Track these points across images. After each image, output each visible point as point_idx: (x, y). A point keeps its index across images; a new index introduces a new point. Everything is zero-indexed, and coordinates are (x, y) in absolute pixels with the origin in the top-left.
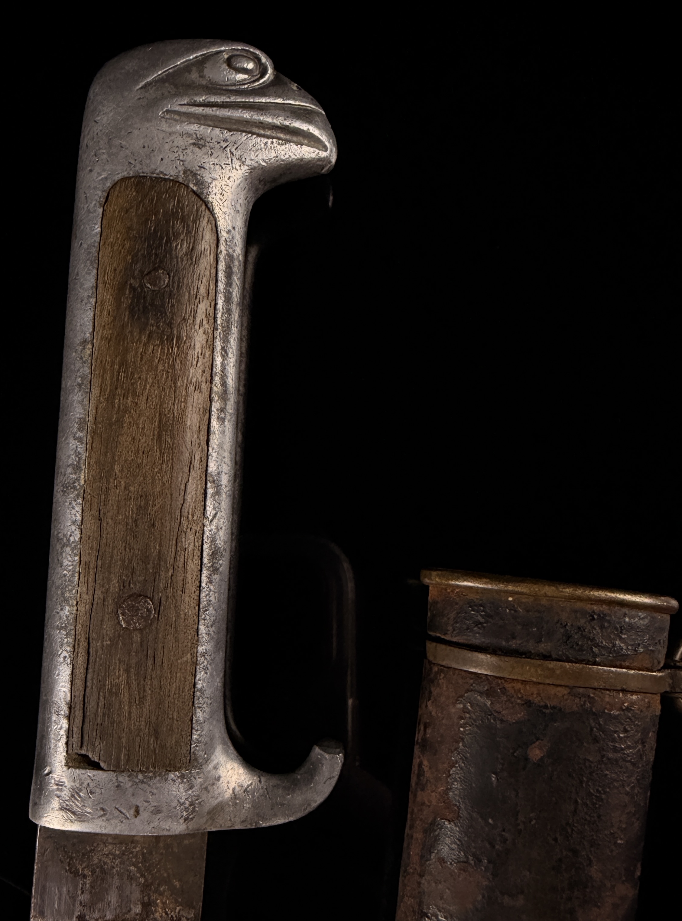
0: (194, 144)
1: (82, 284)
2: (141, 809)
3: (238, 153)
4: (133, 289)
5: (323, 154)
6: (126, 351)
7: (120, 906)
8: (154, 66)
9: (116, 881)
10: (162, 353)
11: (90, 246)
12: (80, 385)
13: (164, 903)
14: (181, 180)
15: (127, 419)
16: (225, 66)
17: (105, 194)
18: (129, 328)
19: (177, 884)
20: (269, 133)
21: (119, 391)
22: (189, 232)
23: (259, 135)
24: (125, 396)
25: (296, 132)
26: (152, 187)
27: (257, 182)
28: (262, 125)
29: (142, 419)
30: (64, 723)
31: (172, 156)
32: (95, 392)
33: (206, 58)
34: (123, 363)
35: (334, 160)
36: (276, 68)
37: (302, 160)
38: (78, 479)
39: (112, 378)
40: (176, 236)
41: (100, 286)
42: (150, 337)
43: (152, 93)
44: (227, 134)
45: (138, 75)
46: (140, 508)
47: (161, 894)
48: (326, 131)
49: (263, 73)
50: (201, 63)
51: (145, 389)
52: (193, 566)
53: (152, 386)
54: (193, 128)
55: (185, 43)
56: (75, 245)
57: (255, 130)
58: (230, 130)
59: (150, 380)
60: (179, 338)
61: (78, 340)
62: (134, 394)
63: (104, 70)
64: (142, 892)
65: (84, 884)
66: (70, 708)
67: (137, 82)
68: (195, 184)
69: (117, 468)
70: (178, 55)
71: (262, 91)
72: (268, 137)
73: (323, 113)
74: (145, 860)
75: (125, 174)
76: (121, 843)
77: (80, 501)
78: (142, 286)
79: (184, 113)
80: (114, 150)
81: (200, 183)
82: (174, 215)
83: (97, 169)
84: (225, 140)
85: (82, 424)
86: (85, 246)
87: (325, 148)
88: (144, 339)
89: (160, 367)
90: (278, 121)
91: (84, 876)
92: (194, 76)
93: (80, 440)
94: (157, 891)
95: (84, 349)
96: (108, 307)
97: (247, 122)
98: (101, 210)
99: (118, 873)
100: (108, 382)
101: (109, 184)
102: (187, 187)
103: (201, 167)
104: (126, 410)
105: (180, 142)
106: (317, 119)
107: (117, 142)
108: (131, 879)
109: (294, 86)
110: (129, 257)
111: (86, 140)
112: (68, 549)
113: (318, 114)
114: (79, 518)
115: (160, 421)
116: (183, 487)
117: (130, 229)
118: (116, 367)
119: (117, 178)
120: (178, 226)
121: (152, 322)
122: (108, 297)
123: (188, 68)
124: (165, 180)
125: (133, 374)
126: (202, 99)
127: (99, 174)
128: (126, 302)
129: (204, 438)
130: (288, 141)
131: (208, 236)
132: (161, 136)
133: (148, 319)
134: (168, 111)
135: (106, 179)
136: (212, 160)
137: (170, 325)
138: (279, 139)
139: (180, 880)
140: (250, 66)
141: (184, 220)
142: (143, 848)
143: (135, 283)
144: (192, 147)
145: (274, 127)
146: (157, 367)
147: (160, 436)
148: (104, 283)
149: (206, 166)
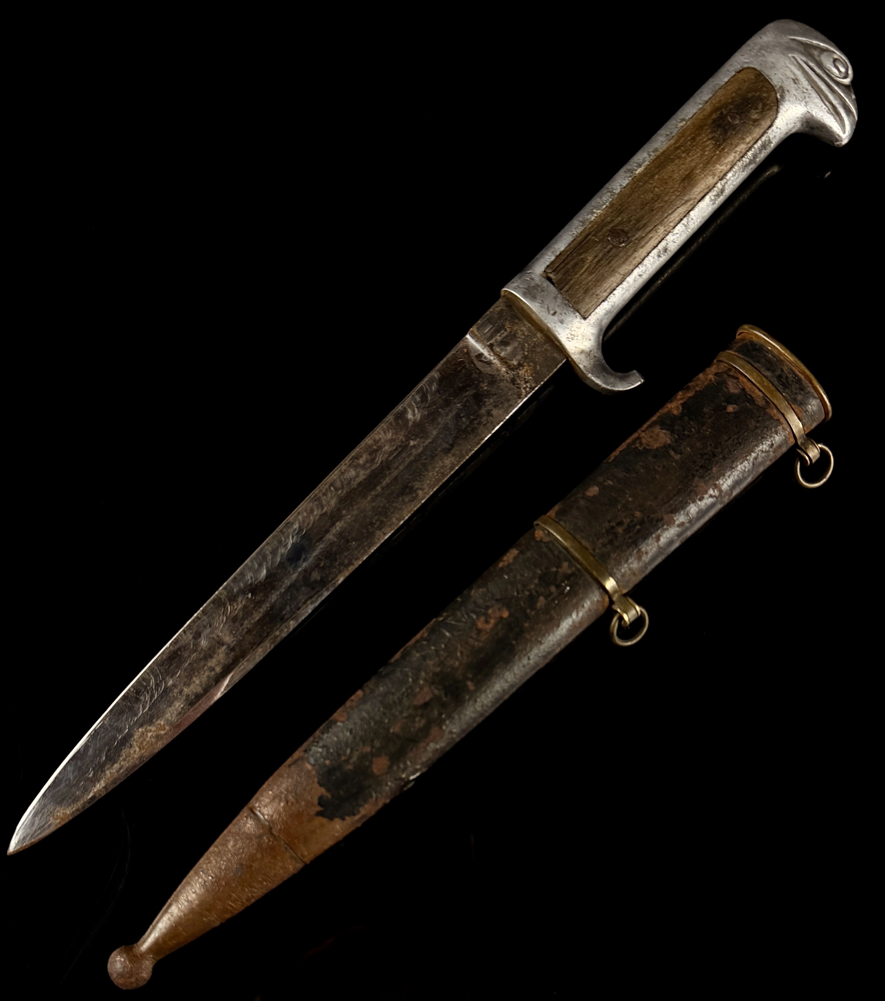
0: (793, 79)
1: (701, 97)
2: (557, 314)
3: (807, 99)
4: (722, 113)
5: (841, 134)
6: (699, 135)
7: (509, 355)
8: (803, 35)
9: (516, 344)
10: (712, 148)
11: (718, 84)
12: (667, 135)
13: (527, 371)
14: (776, 89)
15: (677, 161)
16: (832, 60)
17: (741, 69)
18: (707, 128)
19: (538, 367)
20: (827, 103)
21: (682, 148)
22: (762, 111)
23: (822, 100)
24: (683, 152)
25: (838, 114)
26: (762, 81)
27: (805, 120)
28: (826, 97)
29: (683, 166)
30: (553, 258)
31: (781, 76)
32: (672, 141)
33: (827, 50)
34: (693, 139)
35: (845, 142)
36: (853, 82)
37: (831, 127)
38: (636, 170)
39: (684, 140)
40: (756, 108)
41: (709, 103)
42: (713, 138)
43: (793, 45)
44: (809, 88)
45: (794, 33)
46: (653, 199)
47: (529, 366)
48: (851, 126)
49: (845, 77)
50: (823, 50)
51: (694, 156)
52: (653, 242)
53: (698, 157)
54: (799, 73)
55: (823, 37)
56: (711, 80)
57: (822, 97)
58: (812, 87)
59: (699, 155)
60: (723, 149)
61: (682, 117)
62: (688, 154)
63: (782, 21)
64: (522, 358)
65: (503, 333)
66: (560, 254)
67: (791, 35)
68: (780, 96)
69: (657, 177)
70: (816, 38)
71: (838, 84)
72: (825, 105)
73: (856, 118)
74: (534, 347)
75: (756, 67)
76: (530, 332)
77: (630, 179)
78: (726, 115)
79: (800, 64)
80: (759, 54)
81: (783, 97)
82: (761, 99)
83: (746, 56)
84: (807, 90)
85: (656, 150)
86: (715, 83)
87: (844, 132)
88: (710, 136)
89: (707, 153)
90: (835, 102)
91: (506, 330)
92: (816, 53)
93: (650, 155)
94: (528, 363)
95: (681, 122)
96: (705, 113)
97: (822, 91)
98: (734, 73)
99: (519, 342)
100: (681, 141)
101: (746, 66)
102: (776, 94)
103: (788, 91)
104: (680, 158)
105: (788, 73)
106: (852, 117)
107: (763, 52)
108: (523, 349)
109: (854, 97)
110: (730, 100)
111: (750, 42)
112: (609, 194)
113: (854, 116)
114: (624, 185)
115: (689, 173)
116: (675, 207)
117: (740, 89)
118: (689, 138)
119: (752, 66)
120: (760, 106)
121: (718, 133)
122: (708, 108)
123: (816, 47)
124: (770, 83)
125: (694, 146)
126: (812, 64)
127: (745, 59)
128: (714, 116)
129: (699, 198)
130: (832, 114)
131: (769, 123)
132: (783, 64)
133: (718, 130)
134: (794, 57)
135: (746, 63)
136: (794, 92)
137: (724, 140)
138: (829, 110)
139: (540, 368)
140: (843, 70)
141: (765, 105)
142: (537, 341)
143: (725, 112)
144: (791, 80)
145: (831, 103)
146: (705, 151)
147: (684, 179)
148: (712, 102)
149: (791, 92)
